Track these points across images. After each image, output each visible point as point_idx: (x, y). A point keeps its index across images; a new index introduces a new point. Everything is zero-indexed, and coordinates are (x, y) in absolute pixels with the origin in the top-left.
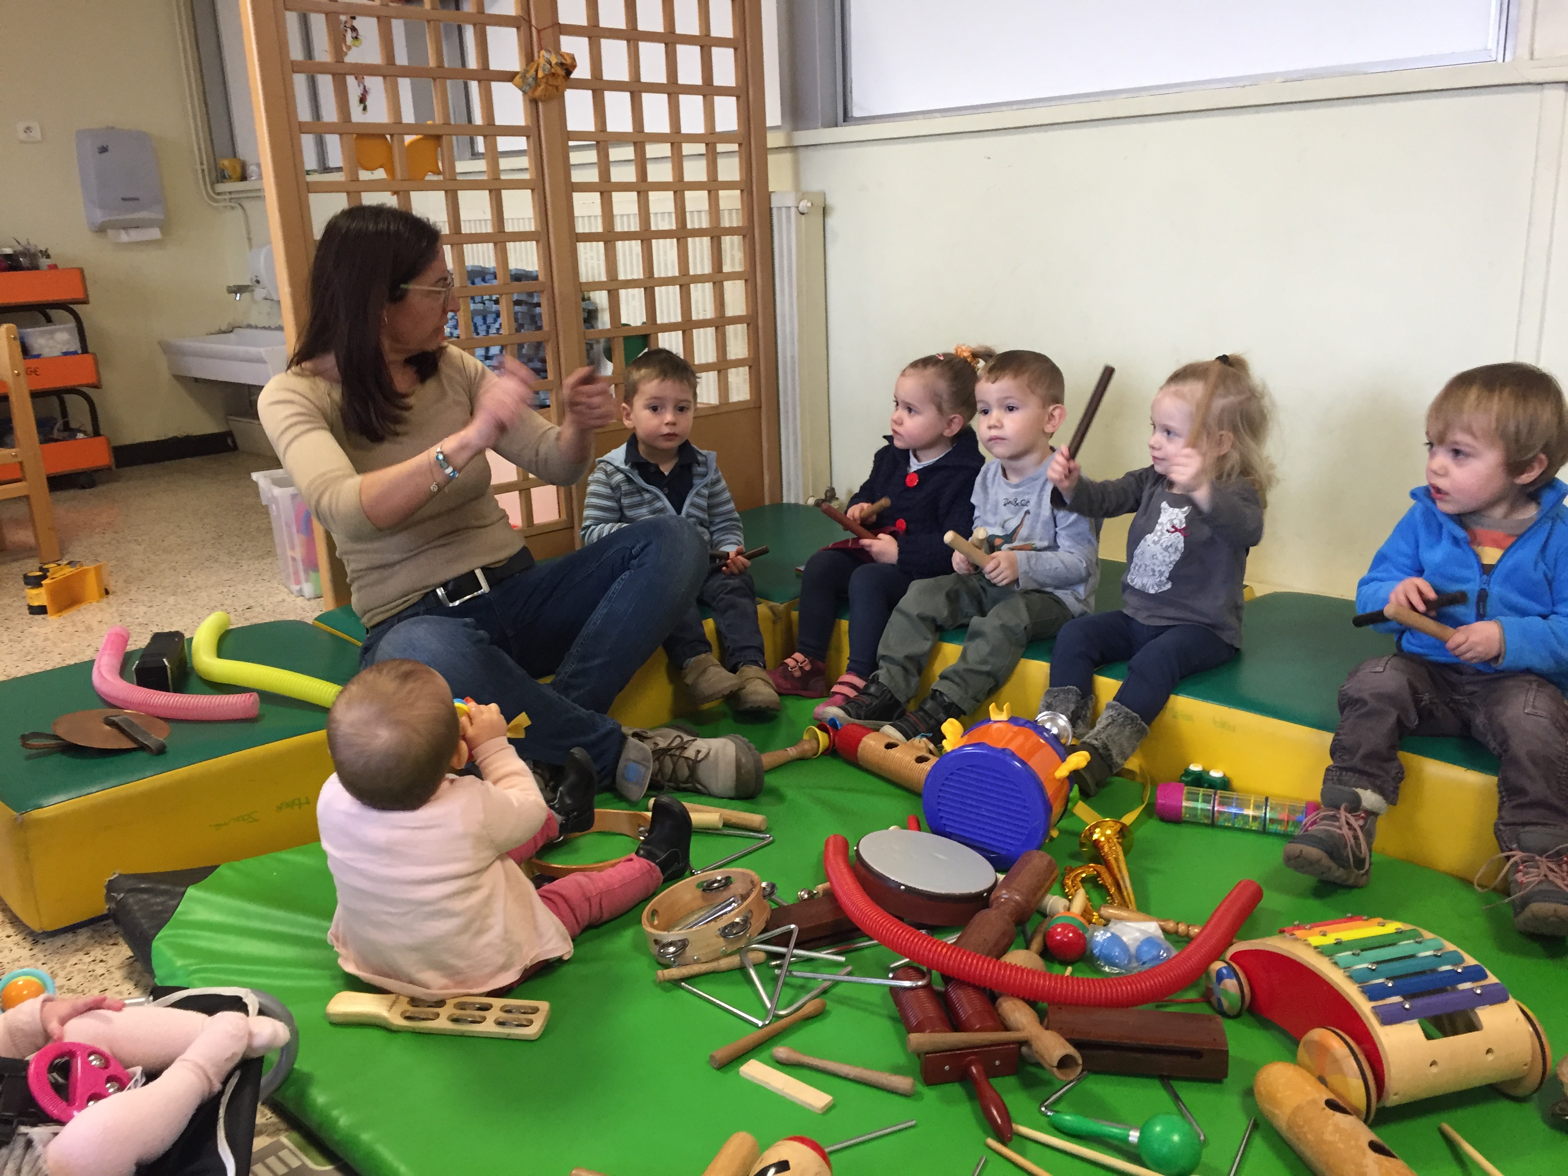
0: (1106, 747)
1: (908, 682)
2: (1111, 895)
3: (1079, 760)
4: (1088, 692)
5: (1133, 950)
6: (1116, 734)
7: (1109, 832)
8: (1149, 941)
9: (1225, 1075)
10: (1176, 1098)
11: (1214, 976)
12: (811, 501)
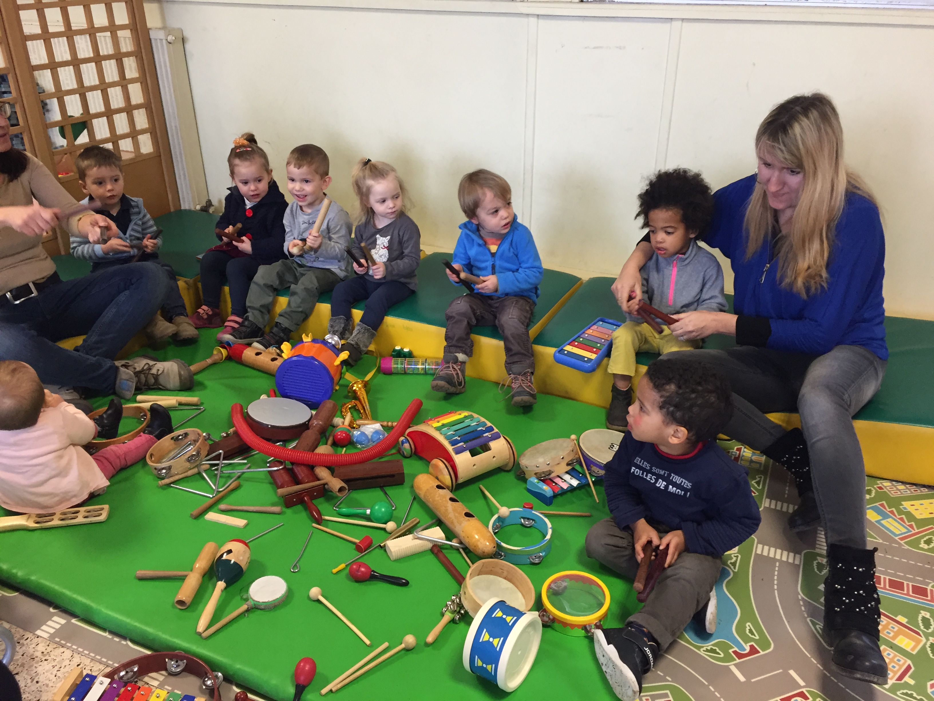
0: (357, 344)
1: (263, 318)
2: (361, 414)
3: (344, 355)
4: (349, 317)
5: (370, 437)
6: (362, 337)
7: (360, 386)
8: (377, 432)
9: (404, 481)
10: (386, 493)
11: (400, 443)
12: (198, 207)
